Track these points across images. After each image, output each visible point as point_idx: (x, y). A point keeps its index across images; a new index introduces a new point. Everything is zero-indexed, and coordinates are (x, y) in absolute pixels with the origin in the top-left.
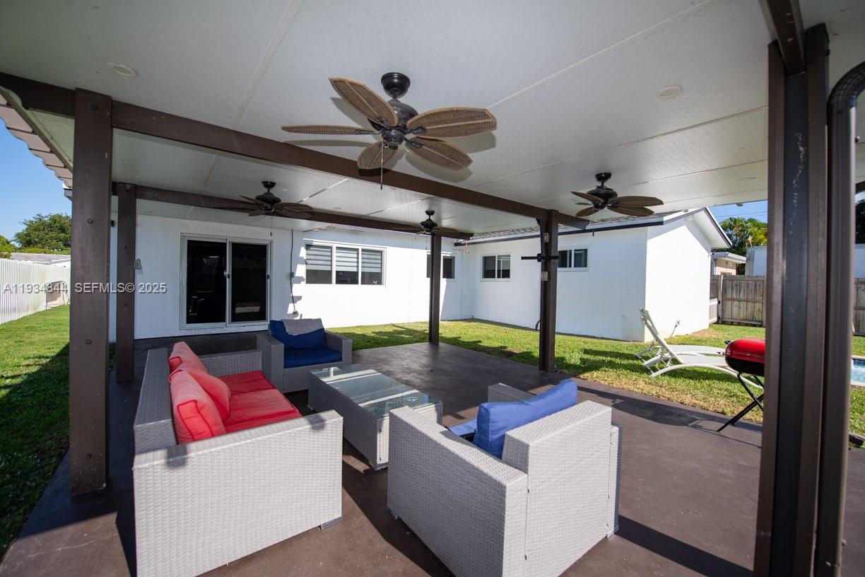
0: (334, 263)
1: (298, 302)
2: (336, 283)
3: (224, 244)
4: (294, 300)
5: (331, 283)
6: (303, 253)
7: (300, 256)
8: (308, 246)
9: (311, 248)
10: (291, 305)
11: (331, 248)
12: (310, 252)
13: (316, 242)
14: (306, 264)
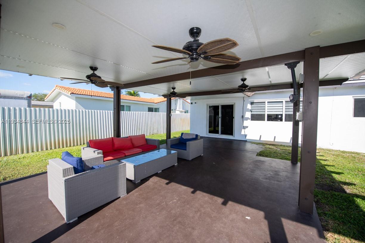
0: (266, 110)
1: (246, 129)
2: (267, 121)
3: (218, 106)
4: (245, 128)
5: (264, 120)
6: (249, 106)
7: (248, 108)
8: (252, 103)
9: (254, 104)
10: (243, 130)
11: (265, 102)
12: (252, 106)
13: (255, 101)
14: (251, 111)
